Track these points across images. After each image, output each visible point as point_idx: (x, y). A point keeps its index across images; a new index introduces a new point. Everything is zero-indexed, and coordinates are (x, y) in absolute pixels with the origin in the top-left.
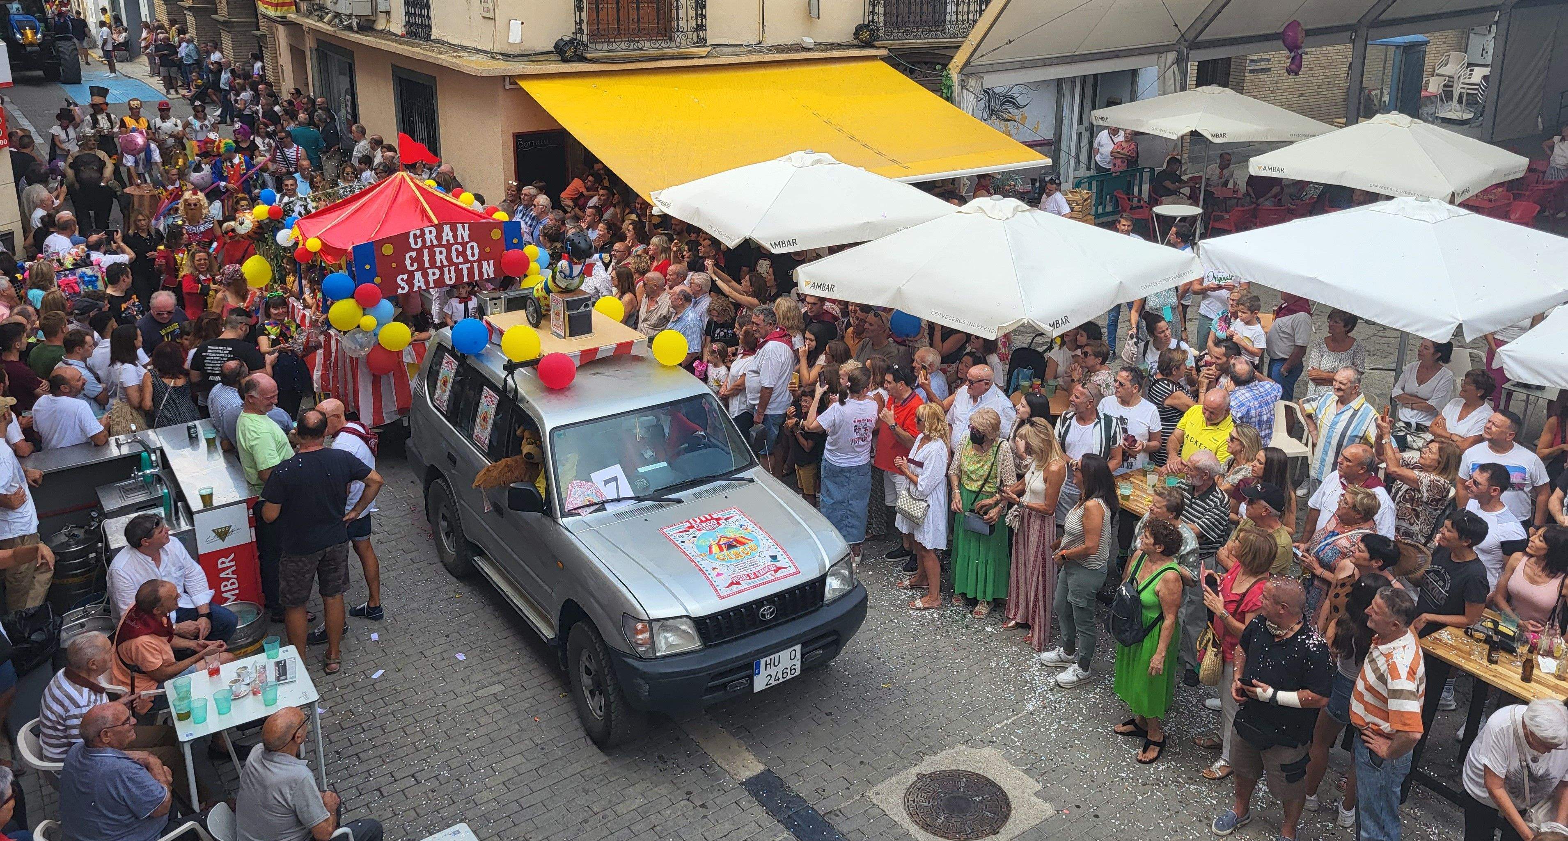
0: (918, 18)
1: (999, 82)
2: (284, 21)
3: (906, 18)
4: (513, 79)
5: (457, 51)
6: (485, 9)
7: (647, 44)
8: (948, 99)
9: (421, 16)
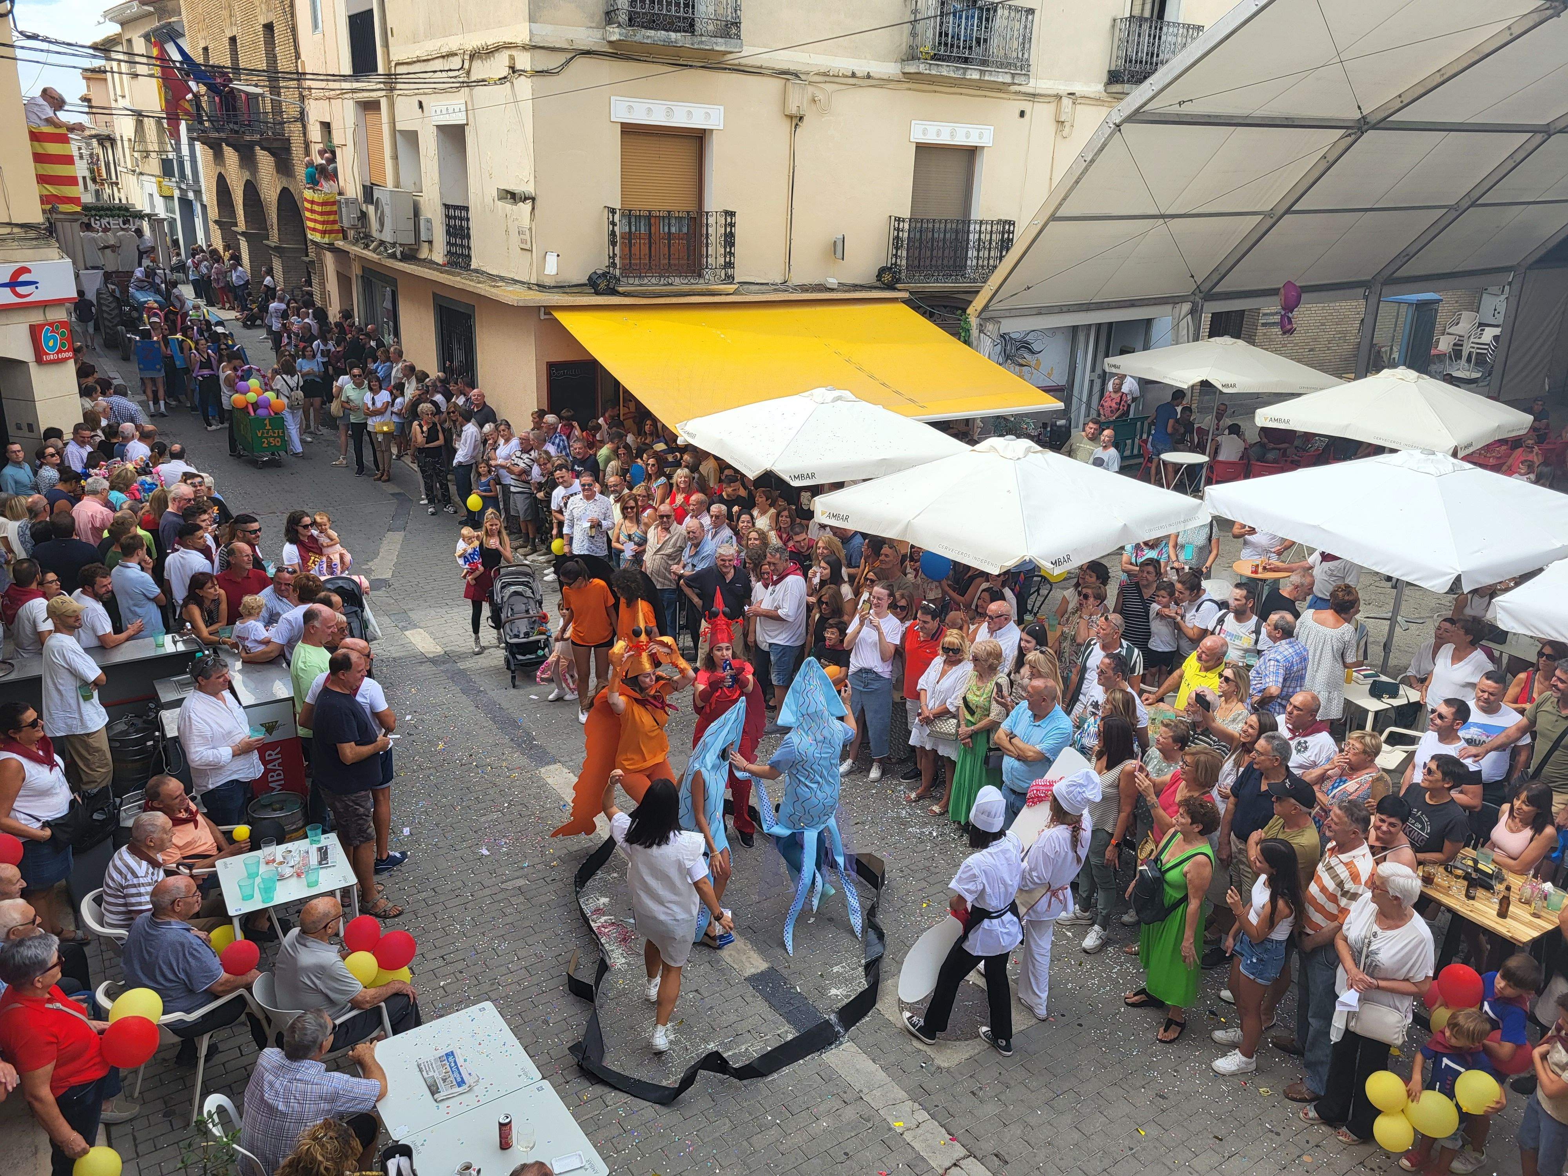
0: (940, 262)
1: (1015, 327)
2: (332, 248)
3: (928, 262)
4: (548, 310)
5: (495, 281)
6: (523, 241)
7: (677, 280)
8: (965, 342)
9: (462, 246)
